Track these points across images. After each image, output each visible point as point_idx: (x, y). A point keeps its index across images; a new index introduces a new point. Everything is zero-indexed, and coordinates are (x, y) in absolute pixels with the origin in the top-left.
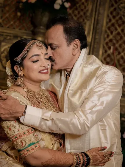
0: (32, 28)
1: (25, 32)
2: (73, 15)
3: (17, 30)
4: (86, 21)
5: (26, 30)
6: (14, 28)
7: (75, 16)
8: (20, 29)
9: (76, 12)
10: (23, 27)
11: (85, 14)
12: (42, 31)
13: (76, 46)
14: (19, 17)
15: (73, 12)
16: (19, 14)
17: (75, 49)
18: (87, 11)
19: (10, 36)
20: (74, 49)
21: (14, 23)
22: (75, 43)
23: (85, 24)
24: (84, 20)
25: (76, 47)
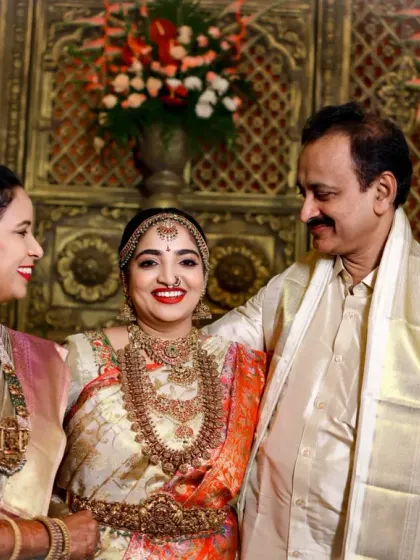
0: (139, 179)
1: (120, 190)
2: (249, 130)
3: (97, 187)
4: (288, 143)
5: (121, 186)
6: (88, 184)
7: (257, 131)
8: (104, 185)
9: (258, 121)
10: (114, 177)
11: (283, 123)
12: (169, 183)
13: (384, 189)
14: (98, 151)
15: (250, 121)
16: (99, 142)
17: (381, 198)
18: (289, 114)
19: (80, 207)
20: (378, 198)
21: (88, 168)
22: (382, 181)
23: (287, 150)
24: (282, 141)
25: (383, 193)
